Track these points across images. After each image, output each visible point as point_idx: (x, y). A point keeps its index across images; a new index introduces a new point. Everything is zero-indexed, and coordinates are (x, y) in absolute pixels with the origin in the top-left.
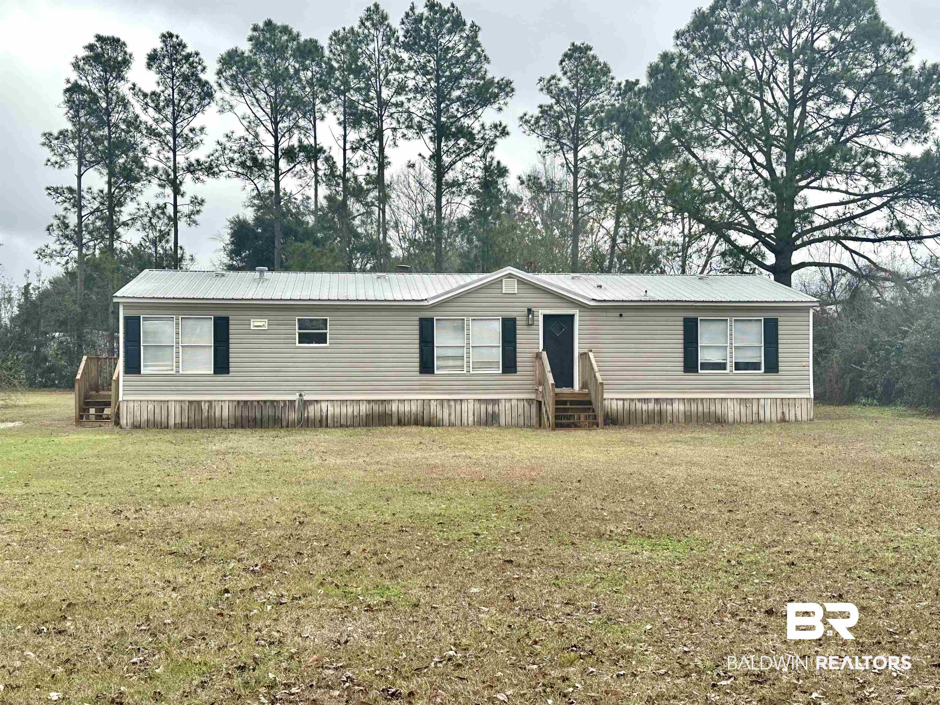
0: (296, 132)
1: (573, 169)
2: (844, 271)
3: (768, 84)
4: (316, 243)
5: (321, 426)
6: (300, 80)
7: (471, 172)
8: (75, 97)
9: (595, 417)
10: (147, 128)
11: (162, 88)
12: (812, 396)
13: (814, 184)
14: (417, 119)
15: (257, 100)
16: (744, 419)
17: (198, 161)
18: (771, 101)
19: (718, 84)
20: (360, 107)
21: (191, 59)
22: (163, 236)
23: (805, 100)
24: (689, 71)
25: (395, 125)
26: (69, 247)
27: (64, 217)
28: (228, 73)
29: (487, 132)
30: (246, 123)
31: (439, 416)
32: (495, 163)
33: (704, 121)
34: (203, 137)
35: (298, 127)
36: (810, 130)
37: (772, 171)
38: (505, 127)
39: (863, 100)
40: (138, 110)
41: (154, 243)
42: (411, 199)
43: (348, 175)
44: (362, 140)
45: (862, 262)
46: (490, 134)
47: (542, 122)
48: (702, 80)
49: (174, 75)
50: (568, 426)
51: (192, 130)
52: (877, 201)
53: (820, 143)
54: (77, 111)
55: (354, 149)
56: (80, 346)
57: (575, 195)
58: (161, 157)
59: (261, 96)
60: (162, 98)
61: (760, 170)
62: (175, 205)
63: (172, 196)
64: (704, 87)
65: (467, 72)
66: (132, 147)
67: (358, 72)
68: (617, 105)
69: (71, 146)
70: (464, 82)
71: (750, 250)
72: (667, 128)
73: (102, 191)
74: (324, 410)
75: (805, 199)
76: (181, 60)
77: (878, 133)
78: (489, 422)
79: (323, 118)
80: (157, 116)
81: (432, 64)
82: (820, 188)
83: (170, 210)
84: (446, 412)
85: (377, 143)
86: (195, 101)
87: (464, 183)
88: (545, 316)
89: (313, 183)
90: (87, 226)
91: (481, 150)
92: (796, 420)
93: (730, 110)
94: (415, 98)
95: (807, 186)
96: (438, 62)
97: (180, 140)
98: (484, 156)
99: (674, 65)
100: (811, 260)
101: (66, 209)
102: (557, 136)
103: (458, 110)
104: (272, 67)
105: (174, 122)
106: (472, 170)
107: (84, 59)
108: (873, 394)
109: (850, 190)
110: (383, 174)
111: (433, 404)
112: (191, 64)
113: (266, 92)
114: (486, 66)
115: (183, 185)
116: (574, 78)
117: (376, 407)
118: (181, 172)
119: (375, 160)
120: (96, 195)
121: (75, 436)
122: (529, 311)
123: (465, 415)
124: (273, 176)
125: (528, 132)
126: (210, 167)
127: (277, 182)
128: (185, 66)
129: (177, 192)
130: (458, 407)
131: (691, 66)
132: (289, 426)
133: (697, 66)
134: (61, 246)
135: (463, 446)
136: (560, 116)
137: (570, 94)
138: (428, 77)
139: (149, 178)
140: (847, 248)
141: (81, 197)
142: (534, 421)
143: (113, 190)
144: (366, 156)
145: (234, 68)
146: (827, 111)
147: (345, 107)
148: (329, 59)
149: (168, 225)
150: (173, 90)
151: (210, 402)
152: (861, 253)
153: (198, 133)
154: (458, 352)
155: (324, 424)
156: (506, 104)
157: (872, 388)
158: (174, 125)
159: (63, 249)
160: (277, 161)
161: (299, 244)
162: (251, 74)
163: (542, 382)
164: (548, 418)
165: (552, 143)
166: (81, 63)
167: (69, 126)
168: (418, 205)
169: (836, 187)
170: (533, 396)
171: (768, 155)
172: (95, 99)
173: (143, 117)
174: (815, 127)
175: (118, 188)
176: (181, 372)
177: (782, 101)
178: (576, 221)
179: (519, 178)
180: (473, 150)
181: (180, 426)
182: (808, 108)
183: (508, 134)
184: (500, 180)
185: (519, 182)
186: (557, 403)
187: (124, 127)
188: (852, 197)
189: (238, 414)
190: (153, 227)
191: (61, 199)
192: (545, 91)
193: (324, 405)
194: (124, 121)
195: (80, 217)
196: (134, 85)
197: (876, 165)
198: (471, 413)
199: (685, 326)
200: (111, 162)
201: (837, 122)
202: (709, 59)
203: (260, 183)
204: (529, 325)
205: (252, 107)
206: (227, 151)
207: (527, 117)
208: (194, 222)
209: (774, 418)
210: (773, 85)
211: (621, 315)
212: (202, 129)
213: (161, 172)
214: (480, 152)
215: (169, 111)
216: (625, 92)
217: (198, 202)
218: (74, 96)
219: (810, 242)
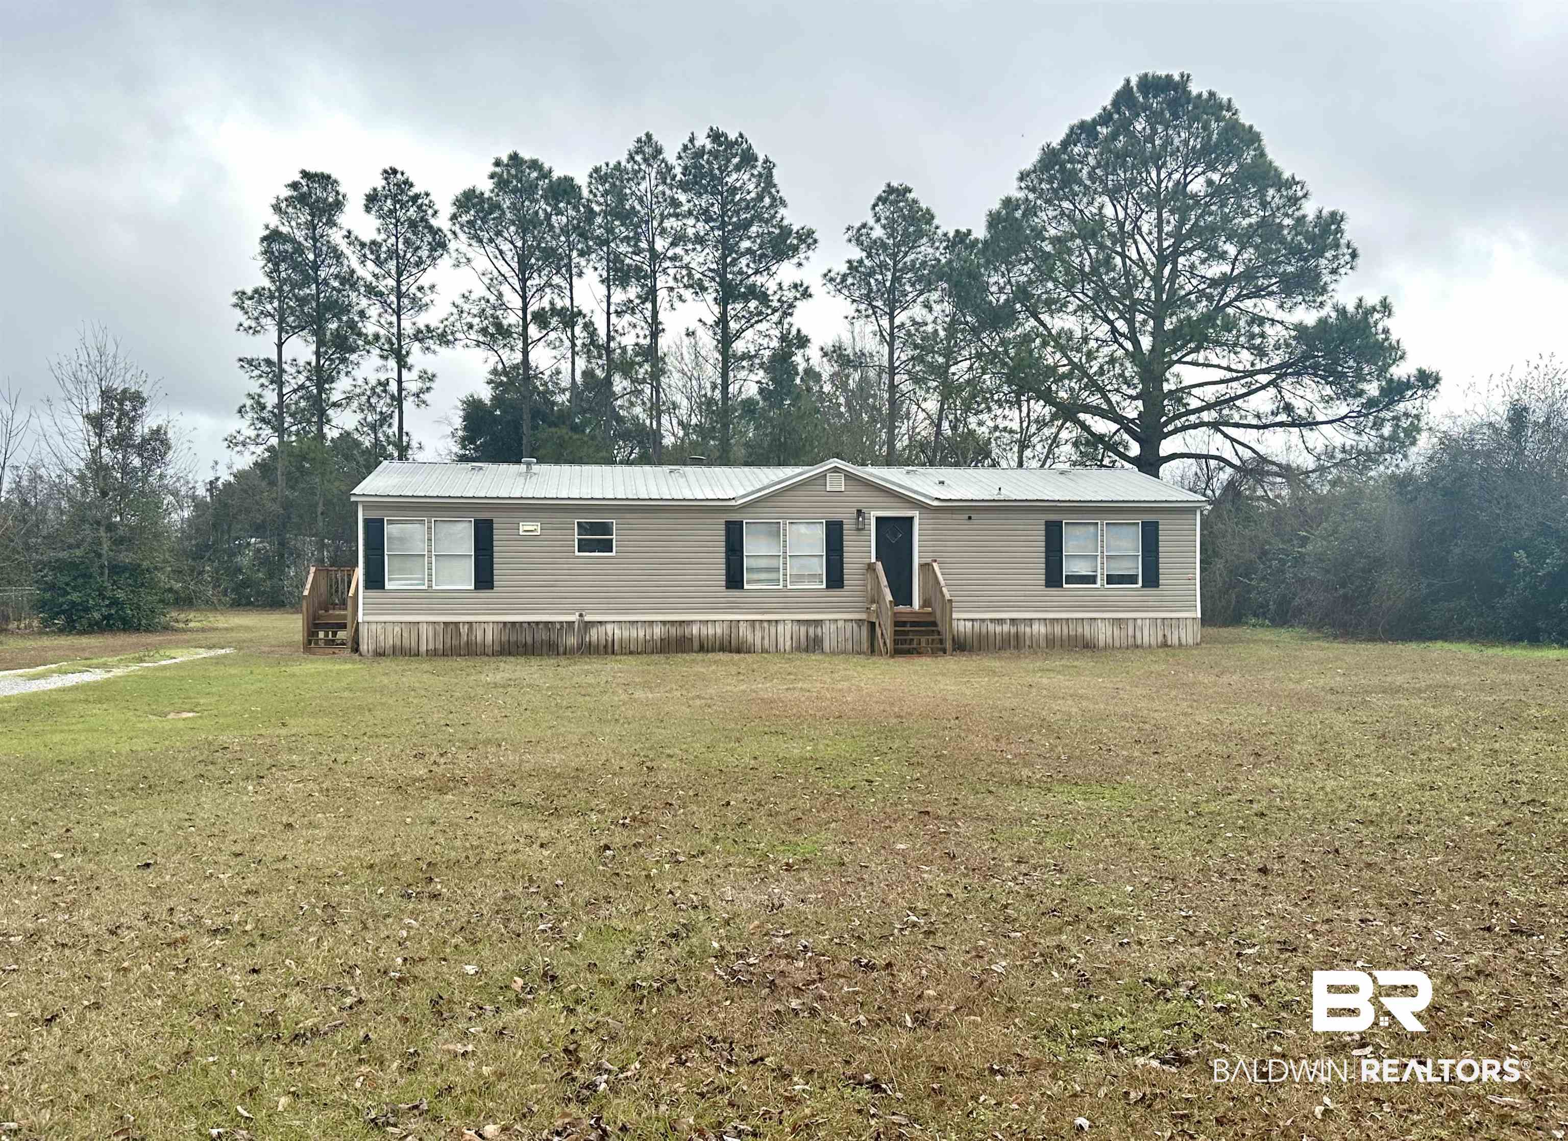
0: (547, 290)
1: (888, 338)
2: (1222, 464)
3: (1132, 236)
4: (575, 428)
5: (606, 653)
6: (551, 227)
7: (765, 342)
8: (275, 247)
9: (941, 641)
10: (366, 286)
11: (383, 236)
12: (1199, 616)
13: (1188, 359)
14: (697, 276)
15: (501, 252)
16: (1117, 644)
17: (427, 326)
18: (1135, 256)
19: (1073, 237)
20: (628, 261)
21: (420, 201)
22: (385, 419)
23: (1176, 255)
24: (1036, 220)
25: (671, 283)
26: (266, 432)
27: (260, 396)
28: (464, 218)
29: (785, 293)
30: (487, 281)
31: (750, 638)
32: (794, 332)
33: (1055, 280)
34: (433, 296)
35: (551, 285)
36: (1183, 293)
37: (1136, 343)
38: (807, 288)
39: (1246, 256)
40: (354, 263)
41: (374, 428)
42: (685, 374)
43: (612, 344)
44: (631, 301)
45: (1247, 454)
46: (789, 295)
47: (850, 281)
48: (1053, 232)
49: (398, 221)
50: (908, 652)
51: (420, 289)
52: (1264, 379)
53: (1192, 308)
54: (276, 265)
55: (618, 314)
56: (282, 556)
57: (892, 371)
58: (383, 321)
59: (506, 247)
60: (384, 249)
61: (1121, 340)
62: (400, 381)
63: (396, 370)
64: (1055, 241)
65: (758, 217)
66: (347, 309)
67: (626, 216)
68: (943, 261)
69: (269, 307)
70: (754, 229)
71: (1110, 439)
72: (1008, 289)
73: (309, 364)
74: (610, 634)
75: (1178, 376)
76: (408, 202)
77: (1263, 297)
78: (811, 648)
79: (580, 275)
80: (377, 270)
81: (716, 209)
82: (1195, 364)
83: (393, 387)
84: (758, 634)
85: (649, 305)
86: (424, 253)
87: (755, 356)
88: (878, 519)
89: (569, 355)
90: (288, 406)
91: (777, 314)
92: (1180, 645)
93: (1087, 269)
94: (694, 249)
95: (1179, 361)
96: (723, 206)
97: (405, 301)
98: (780, 322)
99: (1018, 214)
100: (1186, 451)
101: (262, 385)
102: (868, 298)
103: (748, 266)
104: (519, 211)
105: (398, 278)
106: (767, 339)
107: (286, 200)
108: (1264, 613)
109: (1233, 367)
110: (656, 344)
111: (742, 627)
112: (420, 207)
113: (512, 242)
114: (782, 211)
115: (411, 356)
116: (890, 227)
117: (673, 631)
118: (407, 340)
119: (646, 326)
120: (301, 369)
121: (309, 666)
122: (859, 512)
123: (781, 640)
124: (520, 345)
125: (833, 293)
126: (443, 335)
127: (525, 353)
128: (411, 210)
129: (402, 363)
130: (773, 630)
131: (1039, 213)
132: (568, 652)
133: (1046, 214)
134: (256, 432)
135: (792, 677)
136: (872, 273)
137: (884, 246)
138: (711, 224)
139: (367, 347)
140: (1226, 436)
141: (282, 371)
142: (865, 646)
143: (322, 362)
144: (634, 321)
145: (472, 212)
146: (1202, 270)
147: (608, 261)
148: (588, 200)
149: (389, 405)
150: (397, 238)
151: (470, 623)
152: (1246, 442)
153: (428, 292)
154: (773, 563)
155: (610, 650)
156: (807, 258)
157: (1264, 606)
158: (399, 282)
159: (258, 436)
160: (525, 327)
161: (553, 430)
162: (494, 219)
163: (876, 598)
164: (885, 643)
165: (863, 307)
166: (283, 205)
167: (266, 283)
168: (694, 382)
169: (1215, 361)
170: (863, 616)
171: (1131, 322)
172: (299, 249)
173: (360, 271)
174: (1188, 287)
175: (329, 359)
176: (434, 587)
177: (1148, 257)
178: (892, 402)
179: (822, 349)
180: (768, 315)
181: (433, 654)
182: (1180, 267)
183: (810, 296)
184: (800, 353)
185: (821, 353)
186: (897, 624)
187: (336, 284)
188: (1235, 375)
189: (504, 638)
190: (372, 408)
191: (257, 373)
192: (854, 242)
193: (609, 627)
194: (337, 277)
195: (281, 395)
196: (349, 232)
197: (1263, 335)
198: (788, 638)
199: (1047, 530)
200: (319, 327)
201: (1214, 283)
202: (1060, 206)
203: (505, 354)
204: (858, 529)
205: (495, 261)
206: (465, 315)
207: (832, 274)
208: (424, 402)
209: (1153, 642)
210: (1137, 237)
211: (970, 518)
212: (432, 287)
213: (383, 340)
214: (775, 317)
215: (392, 265)
216: (954, 245)
217: (427, 377)
218: (273, 245)
219: (1184, 428)
